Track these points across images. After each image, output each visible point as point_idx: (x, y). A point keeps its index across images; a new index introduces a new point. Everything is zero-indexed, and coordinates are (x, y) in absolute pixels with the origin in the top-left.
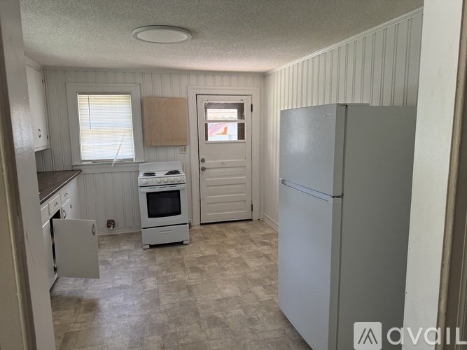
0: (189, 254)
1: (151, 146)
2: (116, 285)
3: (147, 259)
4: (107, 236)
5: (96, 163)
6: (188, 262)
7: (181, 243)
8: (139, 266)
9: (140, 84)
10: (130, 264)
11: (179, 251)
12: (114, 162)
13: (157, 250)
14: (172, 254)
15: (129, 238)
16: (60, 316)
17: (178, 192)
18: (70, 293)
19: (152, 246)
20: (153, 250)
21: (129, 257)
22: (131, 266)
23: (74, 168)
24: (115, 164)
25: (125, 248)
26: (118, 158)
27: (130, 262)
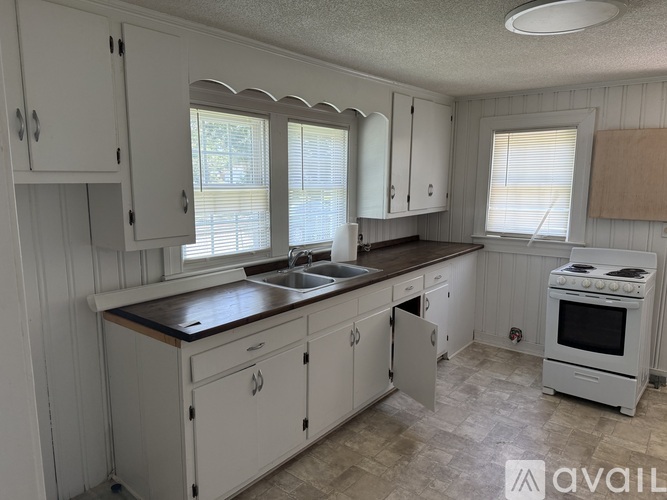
0: (618, 436)
1: (600, 218)
2: (458, 433)
3: (536, 411)
4: (507, 351)
5: (506, 237)
6: (604, 450)
7: (617, 410)
8: (515, 418)
9: (597, 109)
10: (504, 409)
11: (602, 423)
12: (533, 239)
13: (565, 404)
14: (588, 421)
15: (535, 366)
16: (366, 440)
17: (624, 311)
18: (399, 414)
19: (558, 394)
20: (557, 400)
21: (512, 396)
22: (503, 412)
23: (475, 241)
24: (534, 242)
25: (517, 379)
26: (539, 233)
27: (506, 406)
